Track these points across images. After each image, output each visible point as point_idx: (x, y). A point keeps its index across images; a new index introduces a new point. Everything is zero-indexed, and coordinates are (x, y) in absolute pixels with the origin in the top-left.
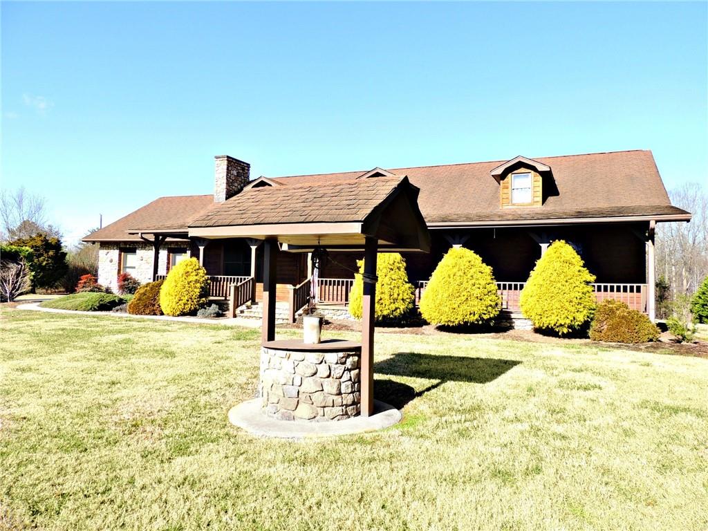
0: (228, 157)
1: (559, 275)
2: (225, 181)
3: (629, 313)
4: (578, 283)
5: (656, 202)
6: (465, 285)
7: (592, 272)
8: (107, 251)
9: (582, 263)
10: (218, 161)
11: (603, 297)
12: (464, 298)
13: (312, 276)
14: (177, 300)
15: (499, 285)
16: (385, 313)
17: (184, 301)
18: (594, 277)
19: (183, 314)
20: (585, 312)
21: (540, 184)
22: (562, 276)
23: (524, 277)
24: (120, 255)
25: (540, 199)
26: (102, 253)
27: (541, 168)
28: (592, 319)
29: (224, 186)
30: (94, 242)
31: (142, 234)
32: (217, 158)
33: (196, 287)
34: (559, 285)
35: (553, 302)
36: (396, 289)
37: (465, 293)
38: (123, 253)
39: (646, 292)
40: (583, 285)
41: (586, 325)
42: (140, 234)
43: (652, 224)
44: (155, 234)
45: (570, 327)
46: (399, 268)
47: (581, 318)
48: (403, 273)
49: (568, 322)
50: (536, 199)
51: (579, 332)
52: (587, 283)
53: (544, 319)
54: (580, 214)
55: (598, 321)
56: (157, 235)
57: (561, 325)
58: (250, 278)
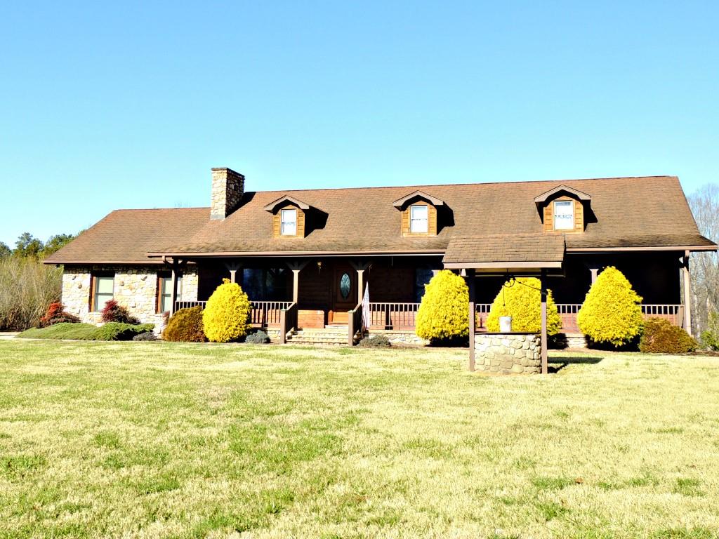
0: (228, 169)
1: (613, 296)
2: (225, 196)
3: (672, 328)
4: (629, 303)
5: (687, 231)
6: (531, 306)
7: (639, 294)
8: (73, 275)
9: (631, 286)
10: (216, 174)
11: (646, 318)
12: (532, 317)
13: (364, 301)
14: (226, 326)
15: (559, 307)
16: (457, 332)
17: (234, 327)
18: (642, 298)
19: (232, 340)
20: (636, 328)
21: (582, 211)
22: (616, 297)
23: (581, 299)
24: (92, 280)
25: (582, 226)
26: (68, 278)
27: (583, 197)
28: (642, 334)
29: (224, 201)
30: (58, 265)
31: (166, 257)
32: (214, 170)
33: (243, 313)
34: (614, 305)
35: (610, 319)
36: (465, 311)
37: (532, 313)
38: (94, 278)
39: (684, 312)
40: (634, 305)
41: (637, 339)
42: (163, 258)
43: (687, 253)
44: (173, 257)
45: (624, 340)
46: (464, 291)
47: (634, 332)
48: (467, 296)
49: (623, 336)
50: (578, 226)
51: (631, 345)
52: (637, 303)
53: (603, 334)
54: (624, 243)
55: (646, 335)
56: (176, 258)
57: (617, 339)
58: (293, 303)
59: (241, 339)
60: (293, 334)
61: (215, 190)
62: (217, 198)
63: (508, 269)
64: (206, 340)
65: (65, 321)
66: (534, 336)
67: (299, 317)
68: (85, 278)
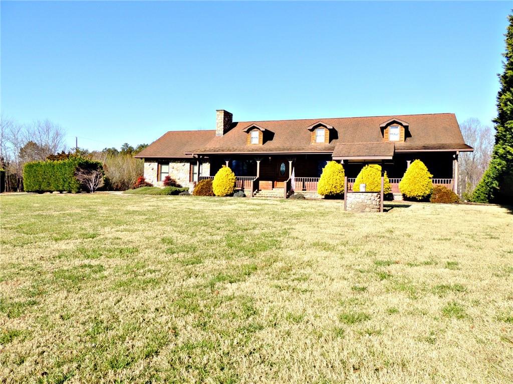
0: (224, 111)
1: (418, 174)
2: (223, 124)
3: (447, 190)
4: (426, 178)
5: (458, 142)
6: (376, 179)
7: (431, 173)
8: (149, 163)
9: (427, 169)
10: (218, 113)
11: (434, 185)
12: (376, 185)
13: (292, 176)
14: (224, 188)
15: (390, 180)
16: (338, 192)
17: (228, 189)
18: (433, 176)
19: (227, 195)
20: (429, 190)
21: (404, 131)
22: (419, 175)
23: (402, 176)
24: (158, 166)
25: (403, 139)
26: (146, 165)
27: (405, 124)
28: (432, 193)
29: (222, 127)
30: (141, 158)
31: (194, 154)
32: (217, 111)
33: (232, 182)
34: (418, 179)
35: (416, 186)
36: (342, 182)
37: (376, 182)
39: (454, 183)
40: (428, 179)
41: (429, 196)
42: (193, 155)
43: (457, 153)
44: (198, 154)
45: (423, 196)
46: (342, 172)
47: (427, 192)
48: (344, 174)
49: (422, 194)
50: (401, 139)
51: (426, 199)
52: (430, 178)
53: (412, 194)
54: (425, 148)
55: (434, 194)
56: (199, 155)
57: (419, 196)
58: (257, 177)
59: (231, 195)
60: (257, 192)
61: (218, 121)
62: (219, 125)
63: (365, 160)
64: (214, 195)
65: (146, 186)
66: (377, 194)
67: (260, 184)
68: (155, 165)
